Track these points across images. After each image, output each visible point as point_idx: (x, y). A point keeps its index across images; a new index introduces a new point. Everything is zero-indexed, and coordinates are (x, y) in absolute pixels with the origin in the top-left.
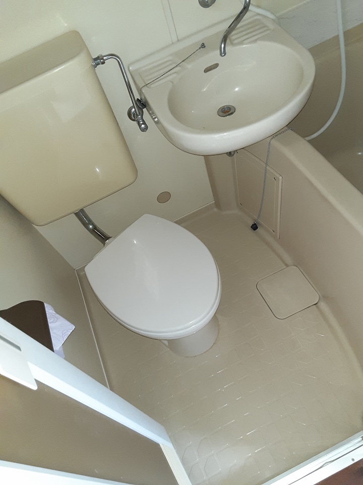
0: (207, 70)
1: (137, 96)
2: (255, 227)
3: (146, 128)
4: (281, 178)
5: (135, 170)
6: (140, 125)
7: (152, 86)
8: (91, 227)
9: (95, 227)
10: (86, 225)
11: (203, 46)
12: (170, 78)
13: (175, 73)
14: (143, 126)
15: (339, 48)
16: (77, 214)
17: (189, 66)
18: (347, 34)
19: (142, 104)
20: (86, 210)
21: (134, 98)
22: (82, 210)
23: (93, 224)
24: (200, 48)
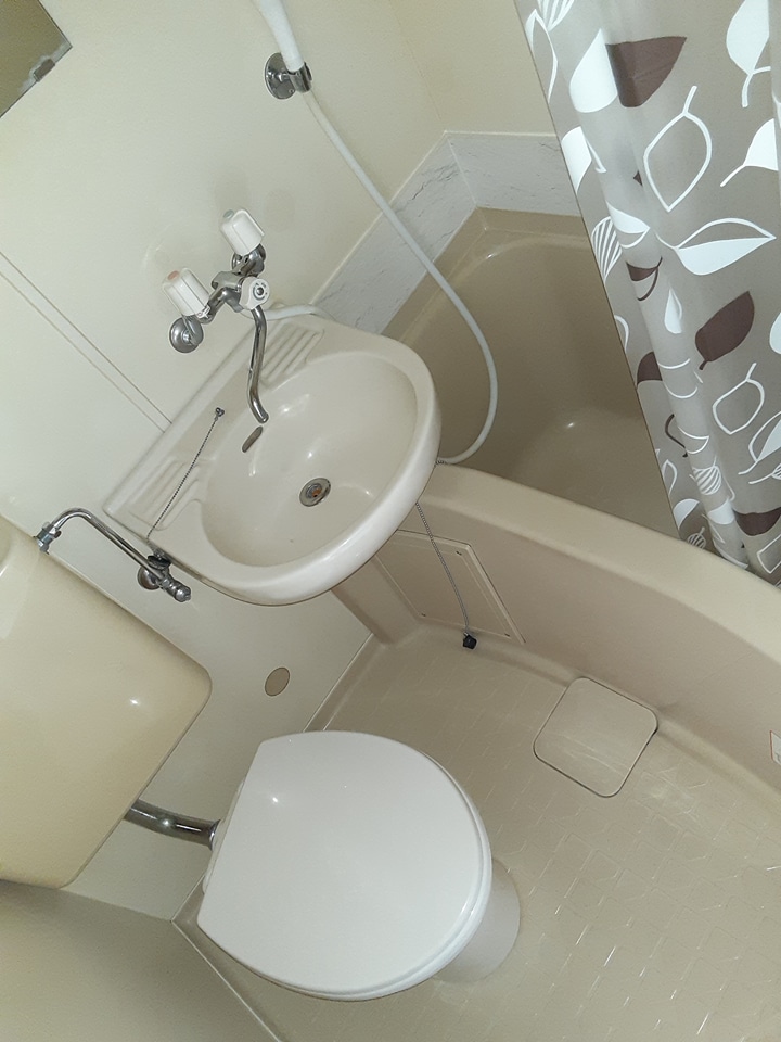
0: (246, 448)
1: (147, 552)
2: (470, 642)
3: (188, 592)
4: (467, 548)
5: (202, 671)
6: (174, 595)
7: (166, 523)
8: (166, 823)
9: (176, 820)
10: (154, 827)
11: (220, 412)
12: (190, 494)
13: (193, 482)
14: (180, 592)
15: (442, 289)
16: (129, 817)
17: (213, 458)
18: (441, 264)
19: (162, 560)
20: (145, 799)
21: (143, 558)
22: (137, 804)
23: (168, 816)
24: (216, 419)
